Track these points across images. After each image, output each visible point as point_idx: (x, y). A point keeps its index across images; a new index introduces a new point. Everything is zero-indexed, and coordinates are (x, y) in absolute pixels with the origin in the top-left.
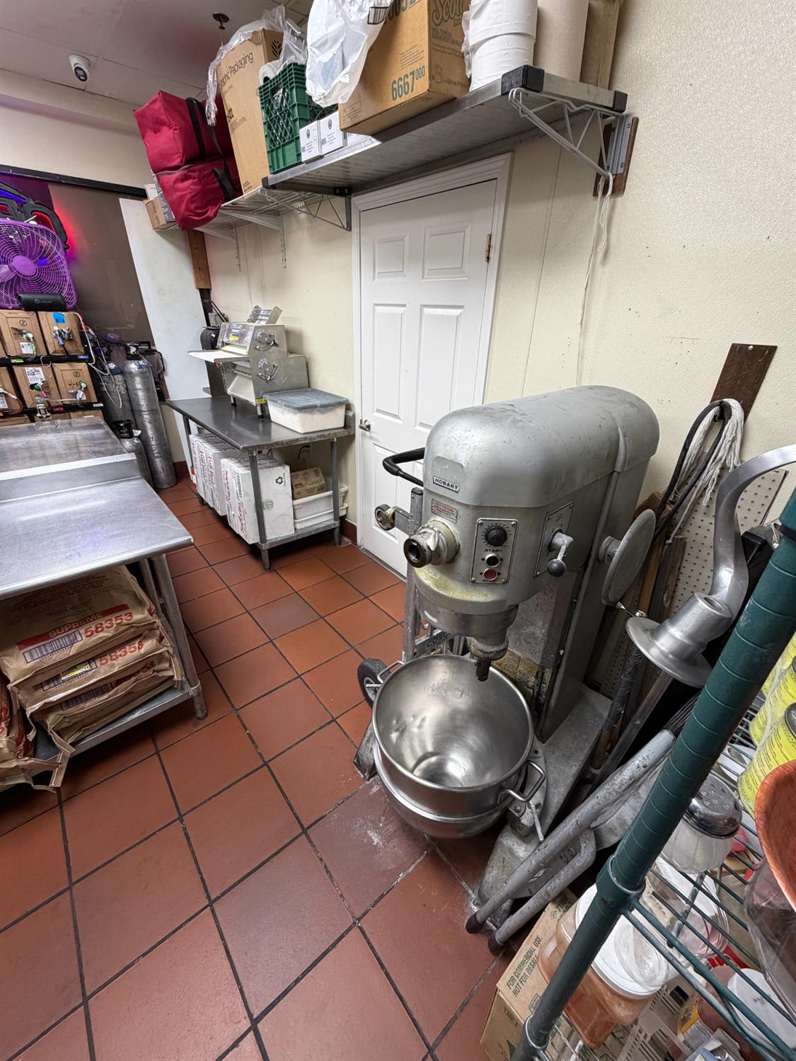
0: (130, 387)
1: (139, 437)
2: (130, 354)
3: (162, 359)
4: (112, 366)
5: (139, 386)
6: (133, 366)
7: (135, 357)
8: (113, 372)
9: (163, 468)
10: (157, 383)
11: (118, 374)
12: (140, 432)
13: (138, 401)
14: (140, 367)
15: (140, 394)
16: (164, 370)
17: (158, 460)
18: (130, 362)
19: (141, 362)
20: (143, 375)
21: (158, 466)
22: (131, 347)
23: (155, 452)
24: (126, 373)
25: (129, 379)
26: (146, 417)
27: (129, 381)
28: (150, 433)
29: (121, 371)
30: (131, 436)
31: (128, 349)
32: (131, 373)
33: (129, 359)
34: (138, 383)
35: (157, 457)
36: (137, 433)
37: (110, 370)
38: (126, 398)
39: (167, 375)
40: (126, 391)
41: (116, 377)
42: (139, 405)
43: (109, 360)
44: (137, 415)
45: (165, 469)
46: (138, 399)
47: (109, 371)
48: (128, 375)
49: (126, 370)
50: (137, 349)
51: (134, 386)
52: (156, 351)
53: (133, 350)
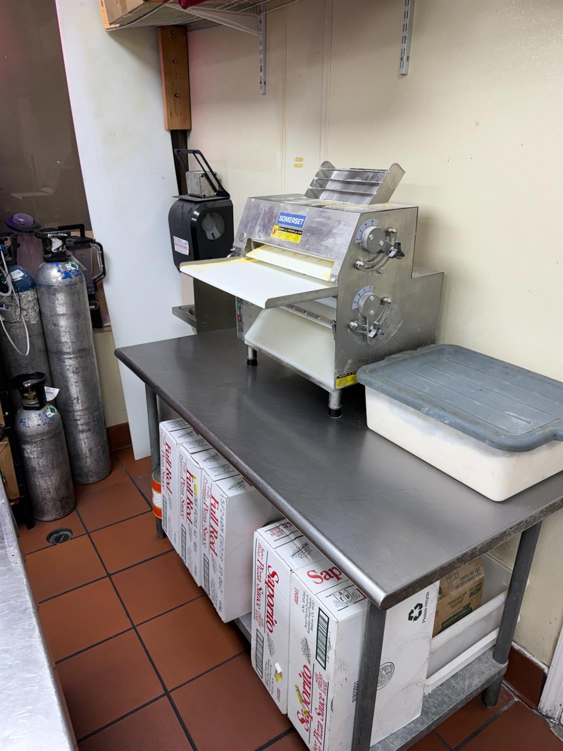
0: (46, 311)
1: (55, 402)
2: (51, 252)
3: (102, 255)
4: (18, 275)
5: (61, 309)
6: (54, 274)
7: (59, 258)
8: (19, 287)
9: (90, 450)
10: (92, 297)
11: (26, 289)
12: (56, 391)
13: (59, 336)
14: (67, 275)
15: (64, 323)
16: (104, 273)
17: (82, 436)
18: (49, 265)
19: (69, 266)
20: (71, 289)
21: (83, 446)
22: (53, 240)
23: (79, 422)
24: (40, 286)
25: (46, 295)
26: (70, 363)
27: (46, 302)
28: (75, 390)
29: (32, 283)
30: (42, 403)
31: (48, 243)
32: (49, 287)
33: (48, 261)
34: (61, 305)
35: (83, 431)
36: (52, 393)
37: (14, 283)
38: (37, 330)
39: (108, 281)
40: (38, 318)
41: (23, 295)
42: (60, 342)
43: (12, 265)
44: (54, 360)
45: (94, 450)
46: (59, 331)
47: (11, 287)
48: (43, 289)
49: (42, 280)
50: (64, 243)
51: (53, 308)
52: (93, 241)
53: (57, 244)
